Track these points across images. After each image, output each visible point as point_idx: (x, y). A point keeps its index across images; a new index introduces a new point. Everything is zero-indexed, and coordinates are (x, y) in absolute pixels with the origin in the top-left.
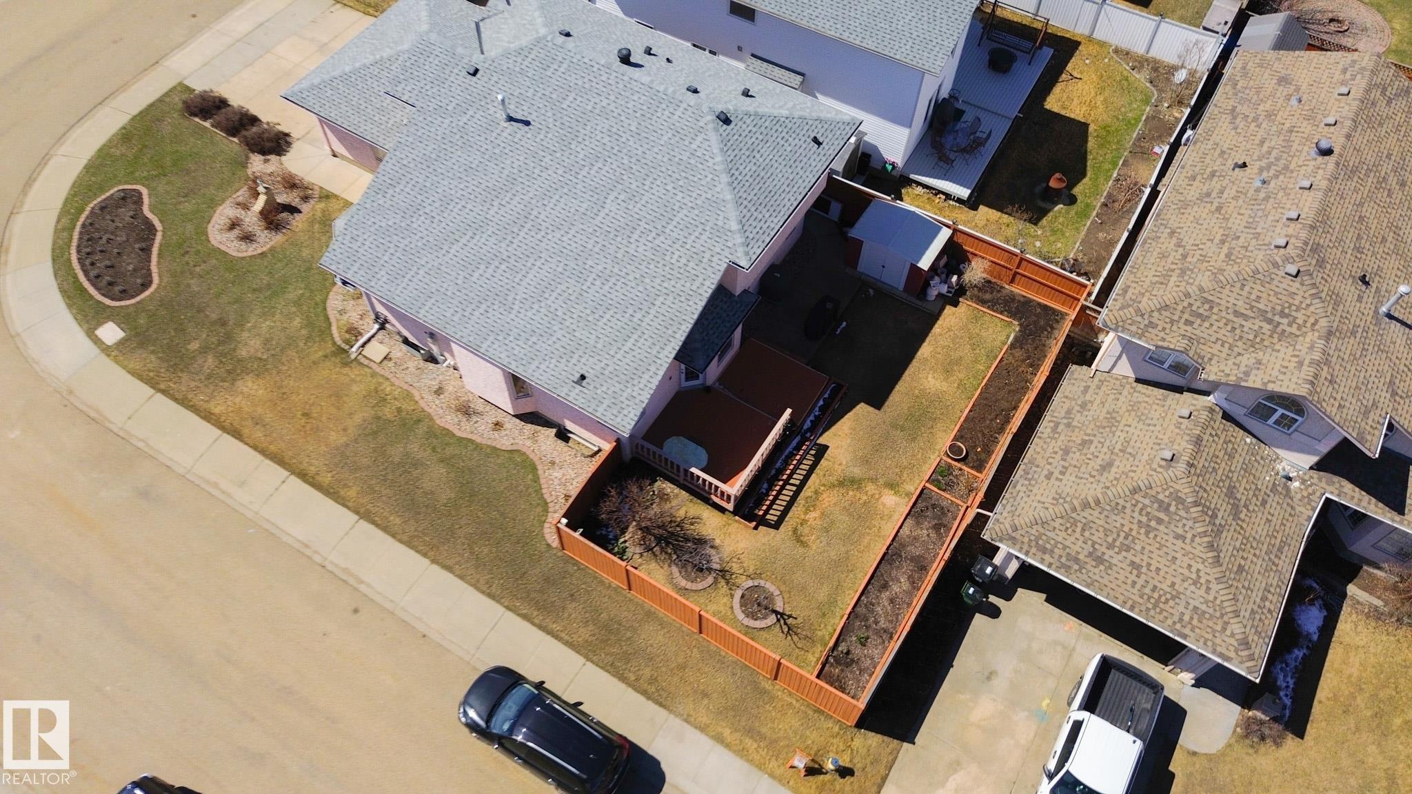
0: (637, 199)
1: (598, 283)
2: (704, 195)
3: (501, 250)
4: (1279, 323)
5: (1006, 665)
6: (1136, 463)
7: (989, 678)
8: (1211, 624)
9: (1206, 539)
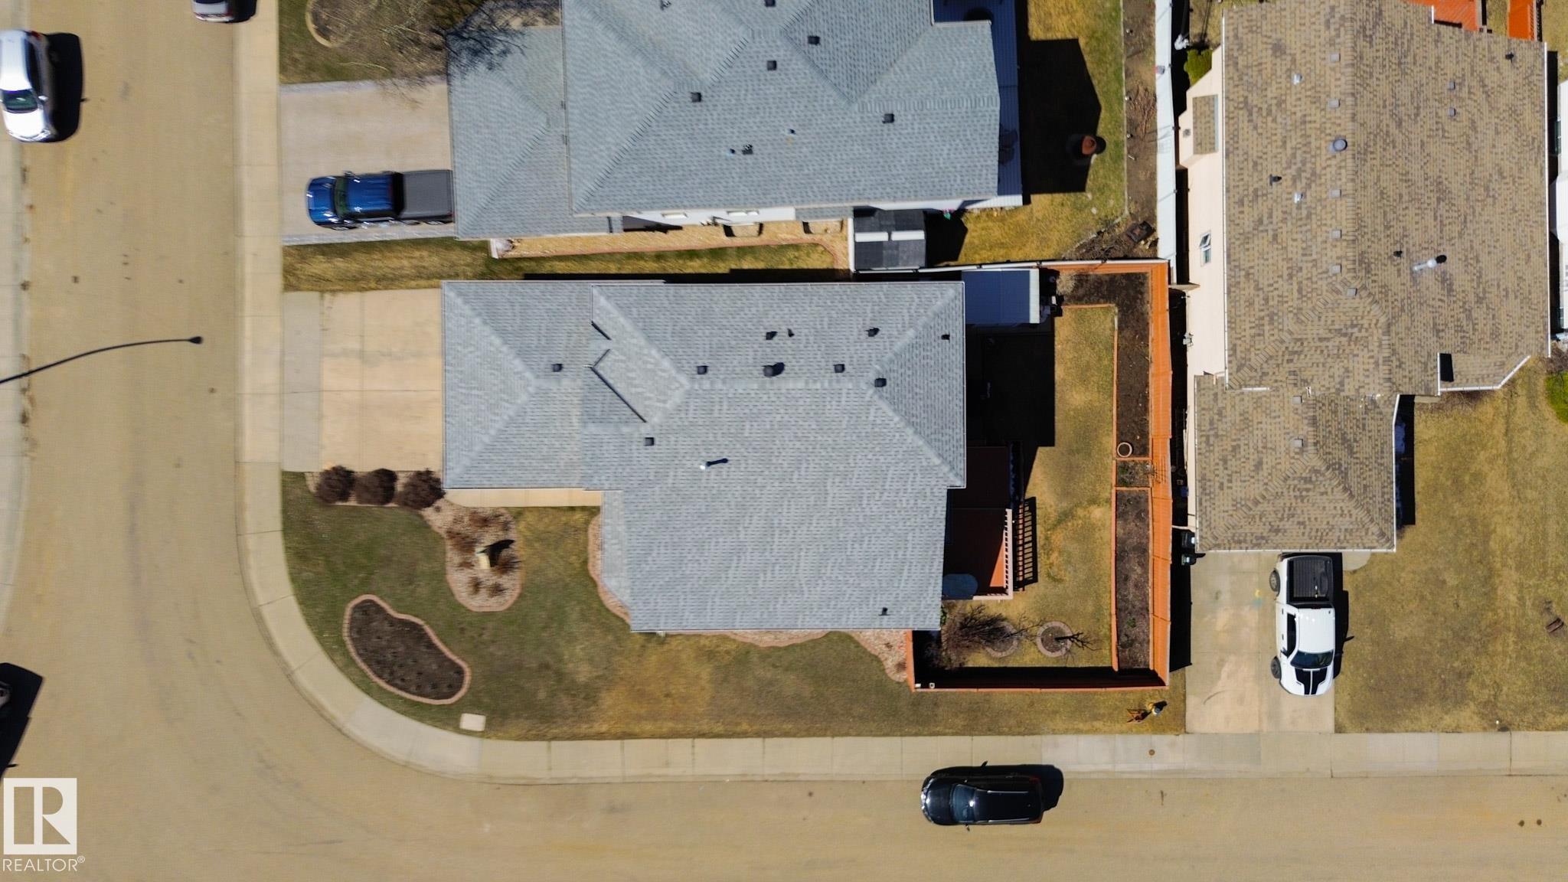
0: (850, 476)
1: (856, 546)
2: (901, 450)
3: (768, 558)
4: (1352, 334)
5: (1224, 583)
6: (1278, 455)
7: (1217, 598)
8: (1358, 534)
9: (1341, 487)
